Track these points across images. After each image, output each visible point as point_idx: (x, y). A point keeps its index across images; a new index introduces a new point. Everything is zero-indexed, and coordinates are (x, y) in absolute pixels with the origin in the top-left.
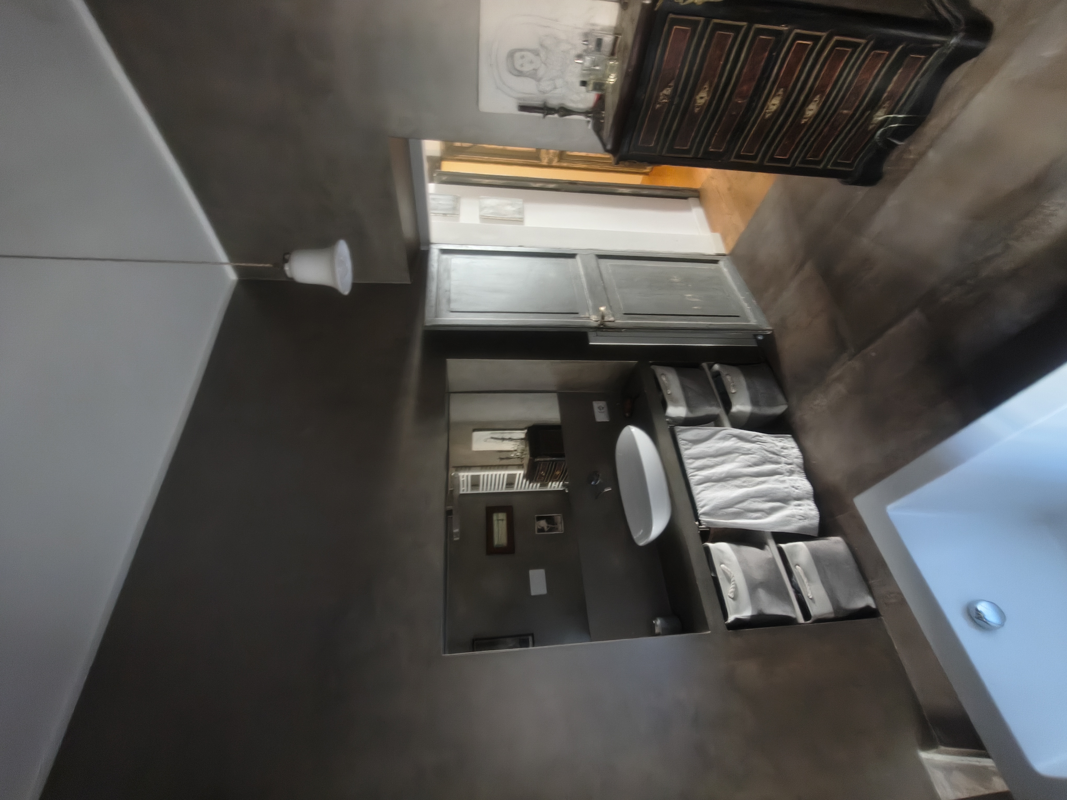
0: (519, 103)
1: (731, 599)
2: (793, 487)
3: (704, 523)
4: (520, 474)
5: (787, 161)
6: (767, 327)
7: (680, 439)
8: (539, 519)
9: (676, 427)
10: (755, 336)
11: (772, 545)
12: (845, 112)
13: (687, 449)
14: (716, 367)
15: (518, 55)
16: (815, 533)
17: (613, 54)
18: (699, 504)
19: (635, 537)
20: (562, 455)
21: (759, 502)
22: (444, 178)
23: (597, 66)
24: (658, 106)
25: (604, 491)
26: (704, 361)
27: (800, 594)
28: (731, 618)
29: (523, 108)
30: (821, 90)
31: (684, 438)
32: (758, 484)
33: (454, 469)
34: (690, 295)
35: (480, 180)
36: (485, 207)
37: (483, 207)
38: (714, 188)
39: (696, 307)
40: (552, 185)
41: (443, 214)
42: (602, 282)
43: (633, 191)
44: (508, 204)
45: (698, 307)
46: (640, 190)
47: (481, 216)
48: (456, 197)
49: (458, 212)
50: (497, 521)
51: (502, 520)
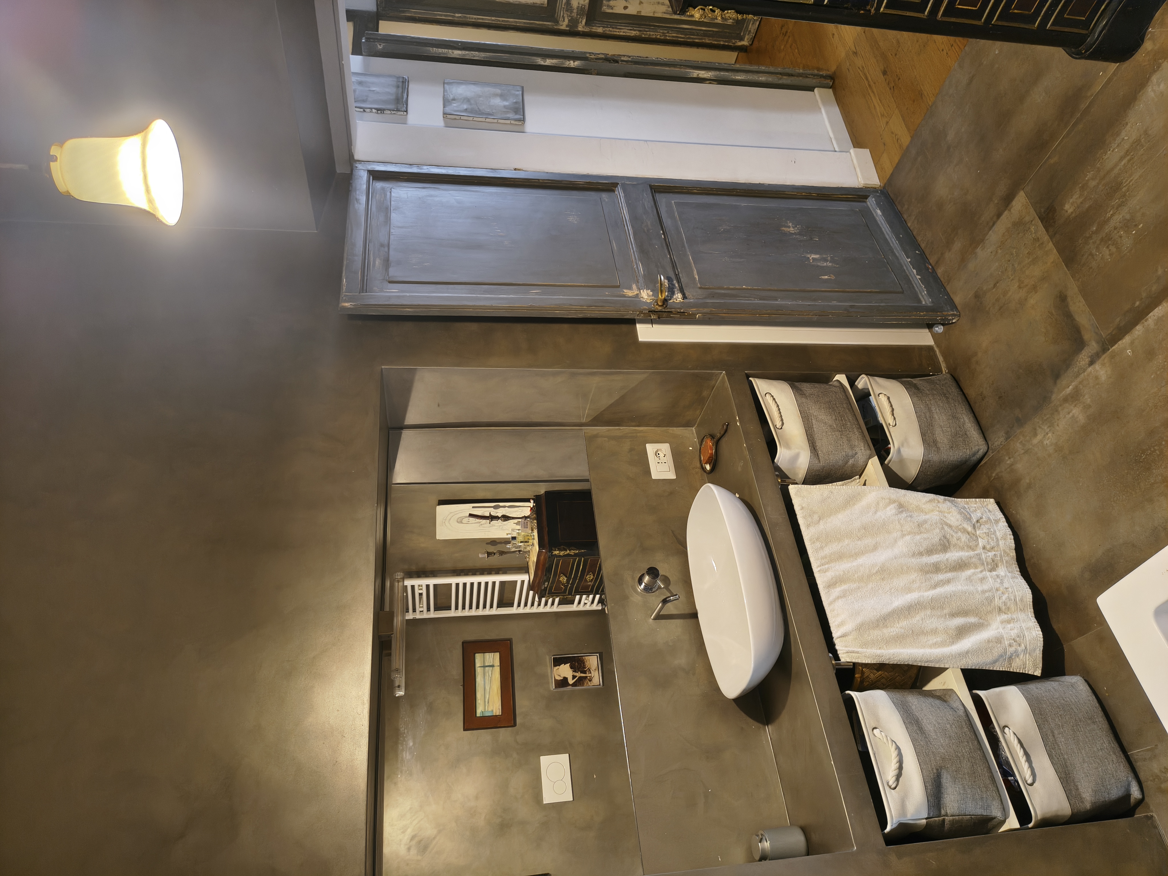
1: (891, 790)
2: (997, 590)
3: (843, 656)
4: (522, 581)
7: (800, 508)
10: (930, 326)
11: (962, 691)
13: (811, 526)
14: (863, 381)
16: (1038, 671)
18: (834, 622)
22: (380, 46)
26: (841, 371)
28: (892, 824)
31: (805, 504)
34: (817, 256)
35: (445, 51)
36: (454, 99)
37: (449, 98)
38: (859, 70)
39: (826, 277)
40: (574, 62)
41: (378, 110)
42: (661, 232)
43: (718, 74)
44: (496, 95)
45: (830, 276)
46: (730, 74)
47: (447, 115)
48: (401, 80)
49: (405, 106)
50: (483, 668)
51: (493, 666)
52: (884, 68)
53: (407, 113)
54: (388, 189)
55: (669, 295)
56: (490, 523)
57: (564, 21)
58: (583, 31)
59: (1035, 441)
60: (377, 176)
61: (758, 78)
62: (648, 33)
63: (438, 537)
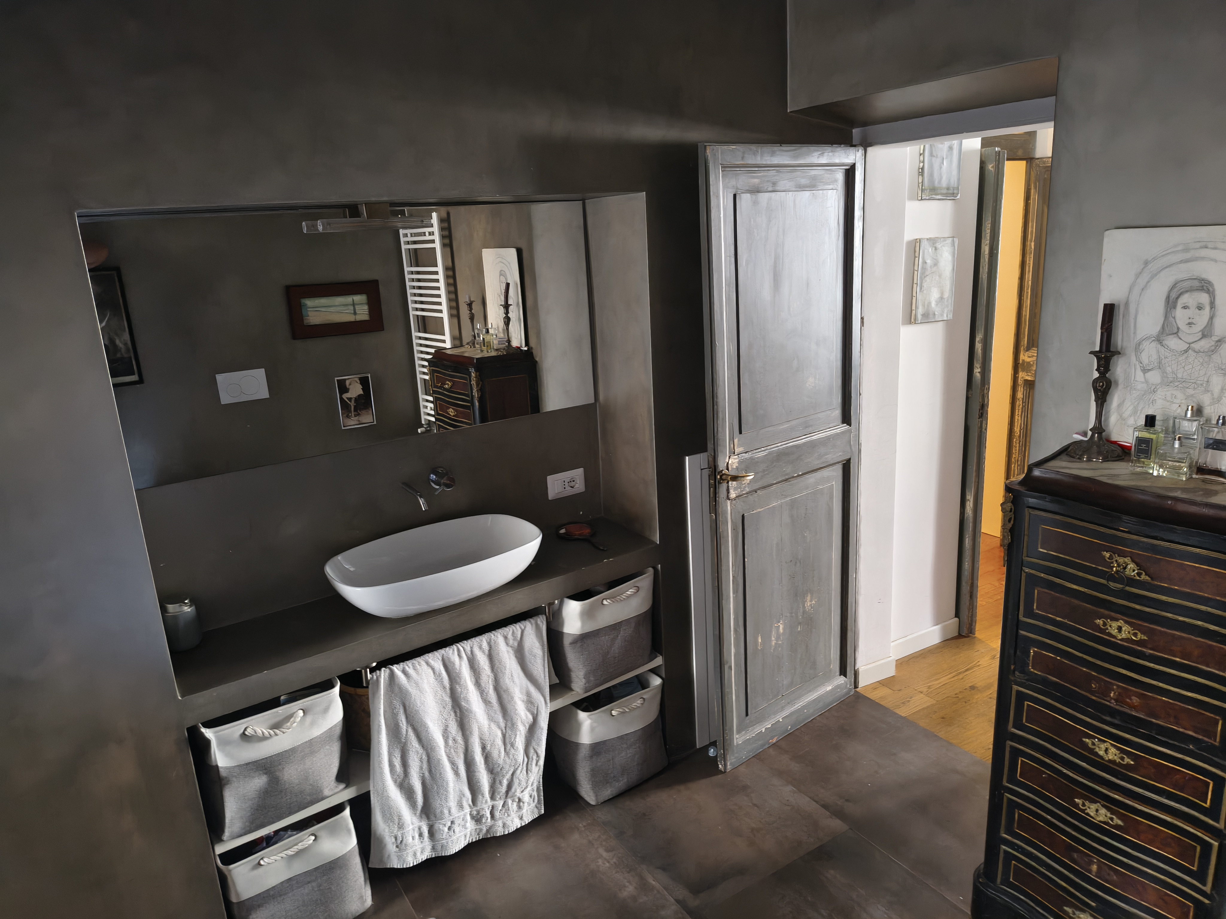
0: (1119, 306)
1: (242, 731)
2: (452, 822)
3: (375, 677)
4: (444, 341)
5: (1012, 779)
6: (730, 763)
7: (523, 628)
8: (364, 382)
9: (545, 617)
10: (714, 744)
11: (348, 794)
12: (1094, 868)
13: (506, 638)
14: (656, 681)
15: (1204, 298)
16: (374, 864)
17: (1201, 470)
18: (408, 665)
19: (339, 557)
20: (483, 419)
21: (421, 768)
22: (990, 167)
23: (1181, 445)
24: (1107, 555)
25: (421, 497)
26: (666, 660)
27: (265, 844)
28: (208, 733)
29: (1110, 310)
30: (1130, 826)
31: (526, 633)
32: (453, 764)
33: (444, 215)
34: (781, 630)
35: (988, 236)
36: (936, 249)
37: (937, 244)
38: (976, 662)
39: (760, 641)
40: (979, 372)
41: (923, 169)
42: (800, 473)
43: (970, 520)
44: (942, 293)
45: (761, 644)
46: (970, 533)
47: (919, 243)
48: (955, 191)
49: (927, 198)
50: (352, 303)
51: (355, 313)
52: (977, 687)
53: (920, 200)
54: (836, 186)
55: (733, 485)
56: (501, 305)
57: (1029, 357)
58: (1018, 377)
59: (601, 851)
60: (850, 173)
61: (967, 562)
62: (1018, 445)
63: (484, 250)
